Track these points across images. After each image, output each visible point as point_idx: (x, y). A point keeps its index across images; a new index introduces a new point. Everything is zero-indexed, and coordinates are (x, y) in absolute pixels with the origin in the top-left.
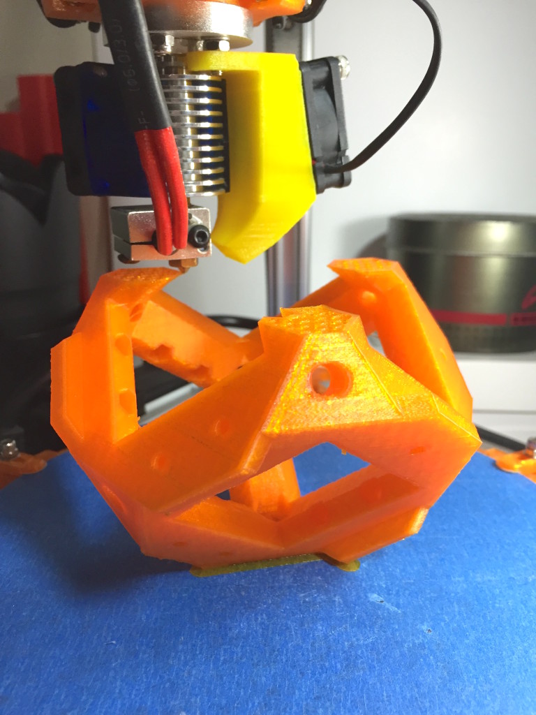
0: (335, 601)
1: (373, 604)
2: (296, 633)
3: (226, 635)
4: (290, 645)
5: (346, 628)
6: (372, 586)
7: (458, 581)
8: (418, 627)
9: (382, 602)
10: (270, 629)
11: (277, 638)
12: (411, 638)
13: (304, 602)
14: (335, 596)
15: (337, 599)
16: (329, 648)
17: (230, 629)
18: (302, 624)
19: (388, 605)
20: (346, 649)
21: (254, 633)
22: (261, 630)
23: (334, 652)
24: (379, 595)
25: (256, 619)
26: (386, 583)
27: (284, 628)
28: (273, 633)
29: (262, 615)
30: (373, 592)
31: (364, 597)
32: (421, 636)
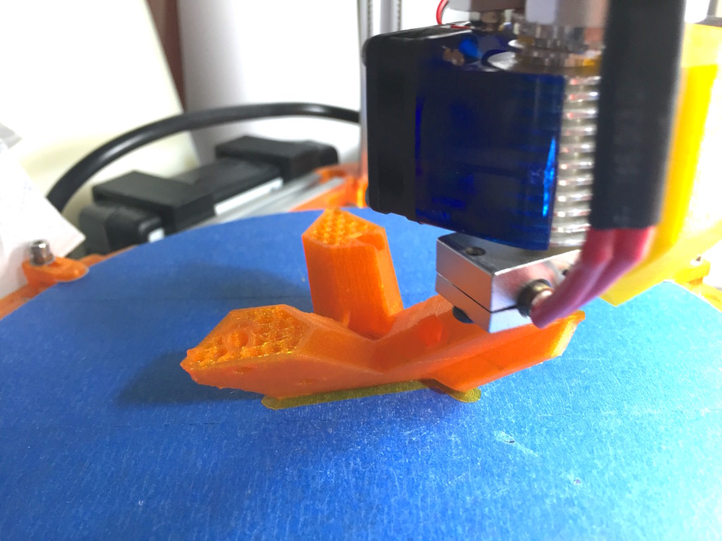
0: (450, 441)
1: (500, 444)
2: (401, 484)
3: (308, 486)
4: (393, 500)
5: (467, 477)
6: (498, 422)
7: (610, 415)
8: (562, 476)
9: (512, 442)
10: (366, 478)
11: (376, 490)
12: (553, 492)
13: (411, 442)
14: (450, 434)
15: (453, 438)
16: (446, 504)
17: (313, 478)
18: (409, 472)
19: (520, 447)
20: (468, 506)
21: (345, 483)
22: (354, 480)
23: (453, 510)
24: (507, 432)
25: (348, 465)
26: (516, 418)
27: (385, 477)
28: (370, 484)
29: (355, 459)
30: (501, 429)
31: (489, 436)
32: (567, 489)
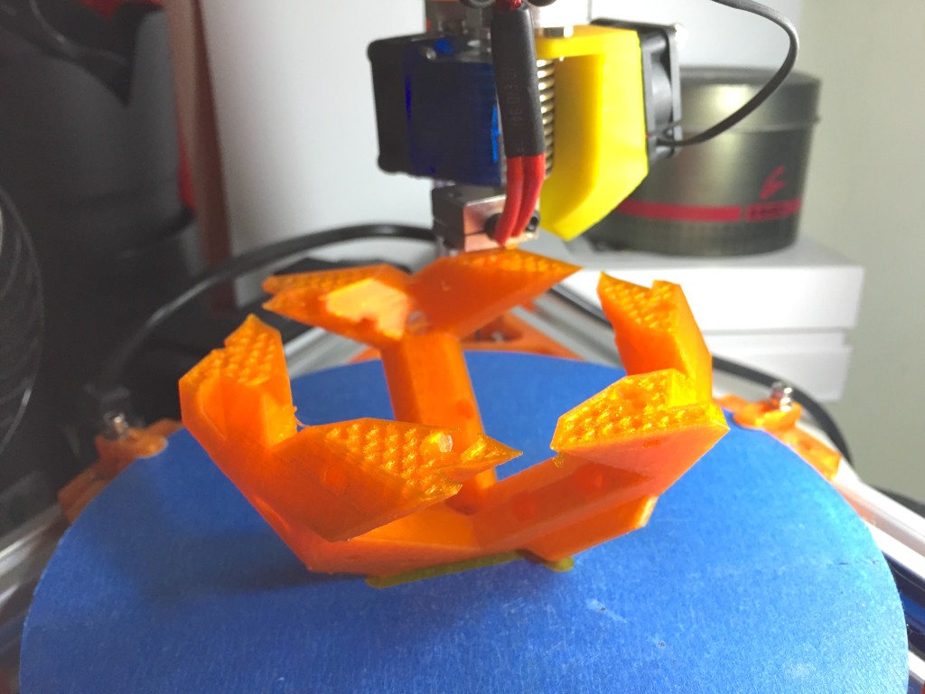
0: (545, 612)
1: (592, 613)
2: (502, 656)
3: (418, 662)
4: (496, 671)
5: (562, 645)
6: (590, 590)
7: (694, 577)
8: (648, 640)
9: (603, 609)
10: (471, 652)
11: (481, 663)
12: (640, 655)
13: (509, 614)
14: (546, 604)
15: (549, 608)
16: (544, 672)
17: (423, 655)
18: (509, 644)
19: (611, 614)
20: (564, 673)
21: (451, 658)
22: (460, 654)
23: (550, 678)
24: (599, 600)
25: (453, 640)
26: (607, 585)
27: (488, 650)
28: (474, 657)
29: (459, 634)
30: (592, 597)
31: (581, 605)
32: (652, 652)
